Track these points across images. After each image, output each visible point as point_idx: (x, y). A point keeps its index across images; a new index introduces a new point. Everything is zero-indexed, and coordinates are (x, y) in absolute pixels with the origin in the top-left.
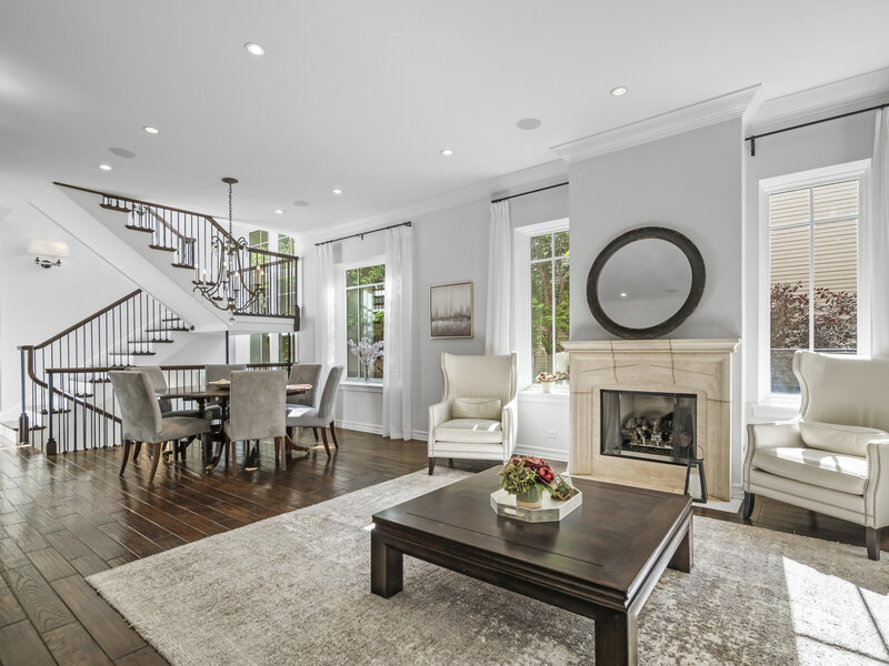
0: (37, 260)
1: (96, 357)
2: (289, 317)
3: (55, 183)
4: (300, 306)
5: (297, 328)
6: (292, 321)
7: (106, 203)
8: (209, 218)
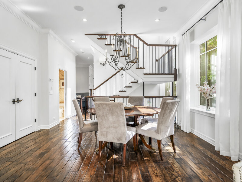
0: (101, 63)
1: (115, 93)
2: (171, 74)
3: (85, 34)
4: (177, 69)
5: (175, 79)
6: (173, 76)
7: (99, 37)
8: (135, 35)
